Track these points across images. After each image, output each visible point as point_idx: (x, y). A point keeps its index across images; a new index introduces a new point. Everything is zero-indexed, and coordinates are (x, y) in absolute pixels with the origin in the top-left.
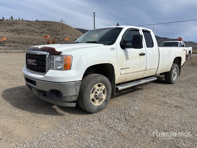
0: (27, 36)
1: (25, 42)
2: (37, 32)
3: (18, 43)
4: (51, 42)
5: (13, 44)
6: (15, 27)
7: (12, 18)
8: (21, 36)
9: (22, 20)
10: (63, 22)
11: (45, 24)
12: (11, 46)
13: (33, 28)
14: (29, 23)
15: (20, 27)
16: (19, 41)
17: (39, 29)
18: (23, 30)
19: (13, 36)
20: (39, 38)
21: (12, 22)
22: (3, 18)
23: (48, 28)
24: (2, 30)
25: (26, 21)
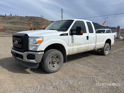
0: (20, 26)
1: (18, 30)
2: (26, 24)
3: (14, 30)
4: (33, 29)
5: (10, 31)
6: (12, 20)
7: (11, 15)
8: (16, 26)
9: (17, 16)
10: (42, 17)
11: (31, 18)
12: (9, 32)
13: (24, 21)
14: (21, 18)
15: (16, 20)
16: (15, 29)
17: (28, 21)
18: (17, 22)
19: (11, 26)
20: (27, 27)
21: (11, 18)
22: (6, 15)
23: (33, 21)
24: (5, 22)
25: (20, 17)
